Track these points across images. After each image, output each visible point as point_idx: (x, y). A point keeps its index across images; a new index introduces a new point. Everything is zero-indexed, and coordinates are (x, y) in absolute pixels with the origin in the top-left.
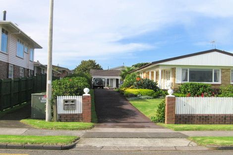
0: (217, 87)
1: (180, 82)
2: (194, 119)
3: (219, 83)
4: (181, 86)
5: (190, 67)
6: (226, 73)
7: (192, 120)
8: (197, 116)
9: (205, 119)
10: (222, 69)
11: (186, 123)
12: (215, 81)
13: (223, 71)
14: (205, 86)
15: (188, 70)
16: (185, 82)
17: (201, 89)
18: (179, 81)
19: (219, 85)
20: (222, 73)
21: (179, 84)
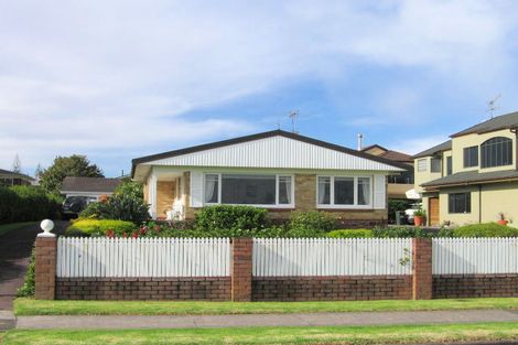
0: (285, 215)
1: (200, 204)
2: (102, 288)
3: (291, 205)
4: (199, 212)
5: (224, 171)
6: (305, 184)
7: (97, 289)
8: (110, 280)
9: (130, 289)
10: (297, 175)
11: (82, 299)
12: (281, 202)
13: (300, 179)
14: (251, 214)
15: (220, 178)
16: (212, 204)
17: (241, 221)
18: (198, 202)
19: (288, 210)
20: (297, 183)
21: (197, 209)
